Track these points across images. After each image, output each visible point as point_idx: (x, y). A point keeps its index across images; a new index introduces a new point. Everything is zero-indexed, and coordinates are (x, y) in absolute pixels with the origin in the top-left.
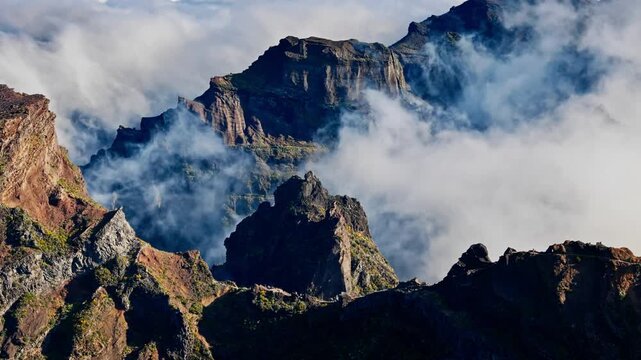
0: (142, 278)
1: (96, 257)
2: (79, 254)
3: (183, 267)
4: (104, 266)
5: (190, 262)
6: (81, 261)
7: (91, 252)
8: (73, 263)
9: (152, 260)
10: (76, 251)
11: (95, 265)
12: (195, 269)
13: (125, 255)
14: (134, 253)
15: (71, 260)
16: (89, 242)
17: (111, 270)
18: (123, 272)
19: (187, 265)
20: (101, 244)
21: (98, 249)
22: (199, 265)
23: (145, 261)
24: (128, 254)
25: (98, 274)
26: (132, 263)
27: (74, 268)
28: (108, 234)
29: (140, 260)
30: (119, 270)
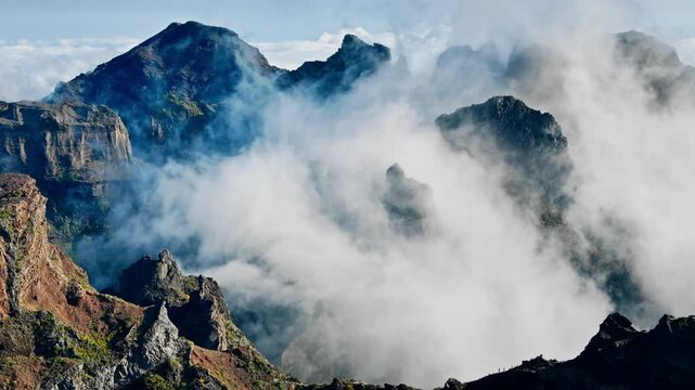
0: (205, 383)
1: (143, 363)
2: (124, 360)
3: (238, 366)
4: (154, 372)
5: (244, 359)
6: (125, 368)
7: (139, 356)
8: (116, 373)
9: (205, 361)
10: (121, 357)
11: (142, 372)
12: (252, 366)
13: (174, 357)
14: (184, 355)
15: (115, 369)
16: (136, 346)
17: (164, 375)
18: (178, 377)
19: (242, 363)
20: (151, 345)
21: (147, 353)
22: (255, 361)
23: (198, 361)
24: (178, 355)
25: (150, 382)
26: (186, 366)
27: (117, 377)
28: (157, 334)
29: (194, 362)
30: (174, 375)
